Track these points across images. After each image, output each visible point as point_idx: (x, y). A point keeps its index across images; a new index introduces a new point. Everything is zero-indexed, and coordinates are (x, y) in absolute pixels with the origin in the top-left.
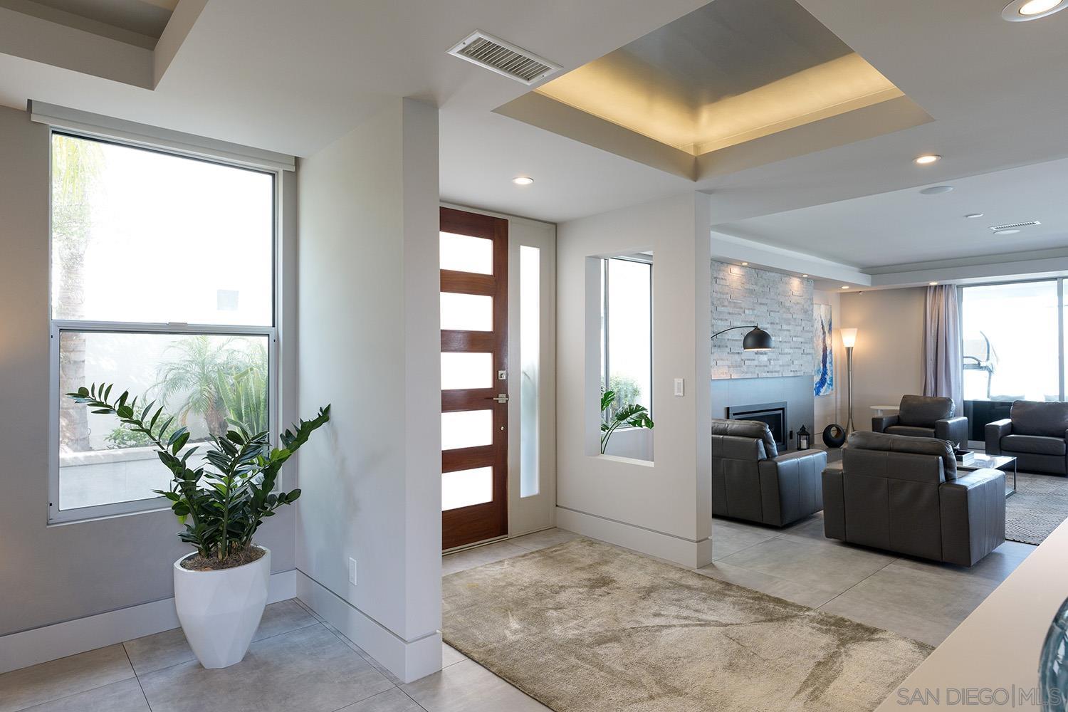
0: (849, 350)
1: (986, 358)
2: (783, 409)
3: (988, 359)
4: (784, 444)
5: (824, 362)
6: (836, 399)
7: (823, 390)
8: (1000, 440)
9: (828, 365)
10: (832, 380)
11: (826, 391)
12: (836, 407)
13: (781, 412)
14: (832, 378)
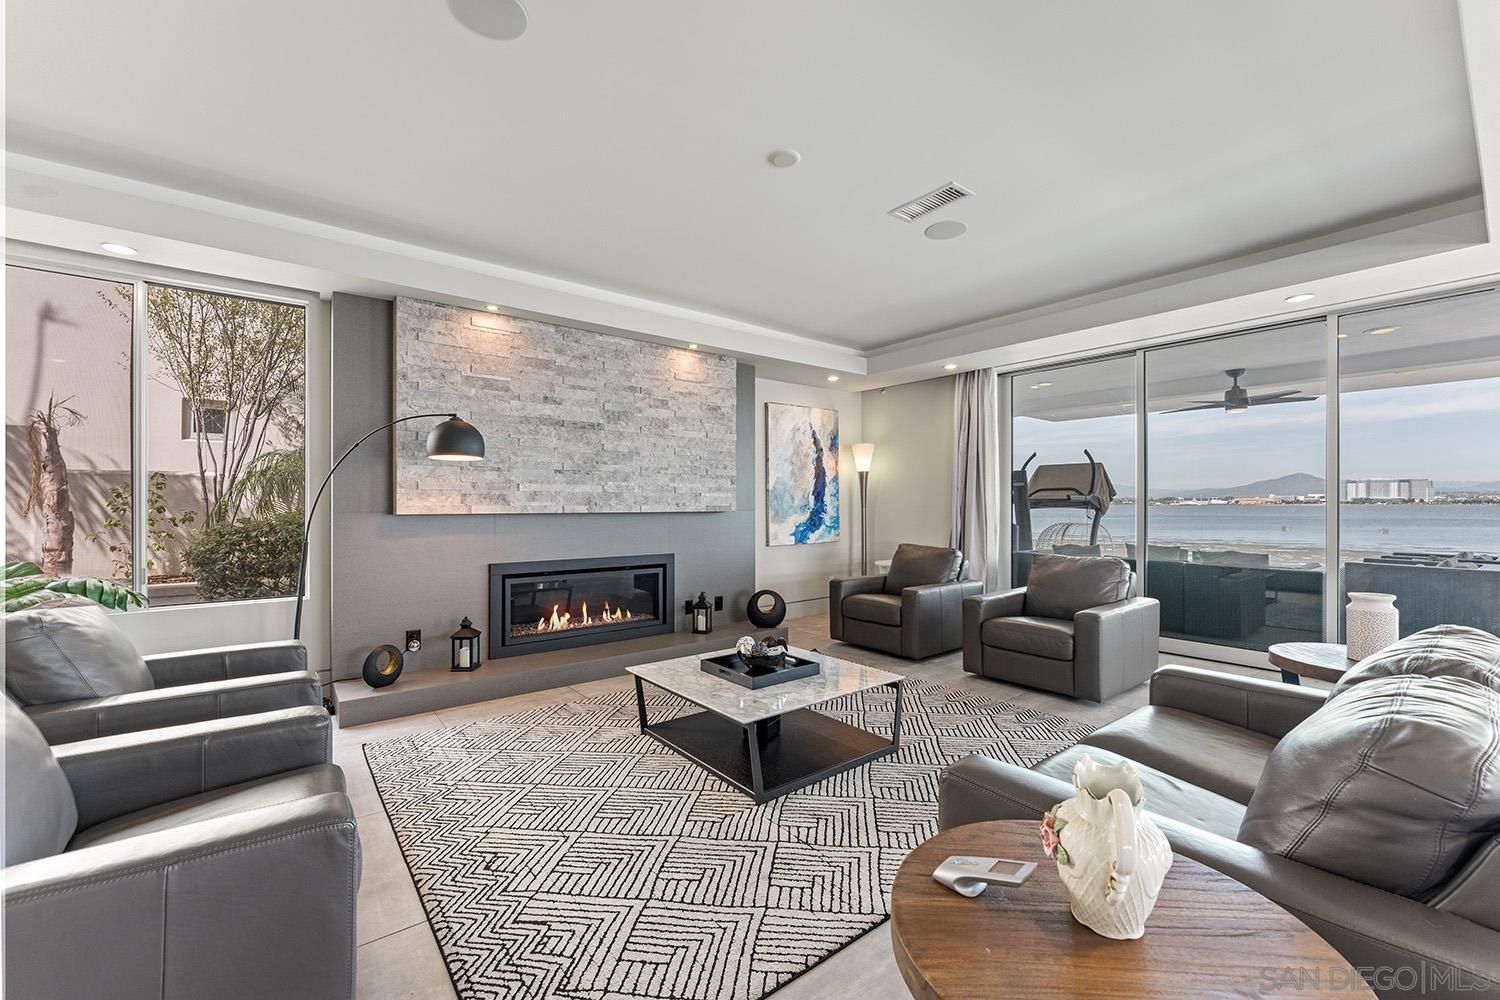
0: (863, 476)
1: (1089, 489)
2: (664, 566)
3: (1091, 492)
4: (665, 622)
5: (819, 494)
6: (851, 548)
7: (813, 537)
8: (982, 624)
9: (827, 499)
10: (836, 520)
11: (822, 536)
12: (851, 559)
13: (660, 571)
14: (838, 518)
